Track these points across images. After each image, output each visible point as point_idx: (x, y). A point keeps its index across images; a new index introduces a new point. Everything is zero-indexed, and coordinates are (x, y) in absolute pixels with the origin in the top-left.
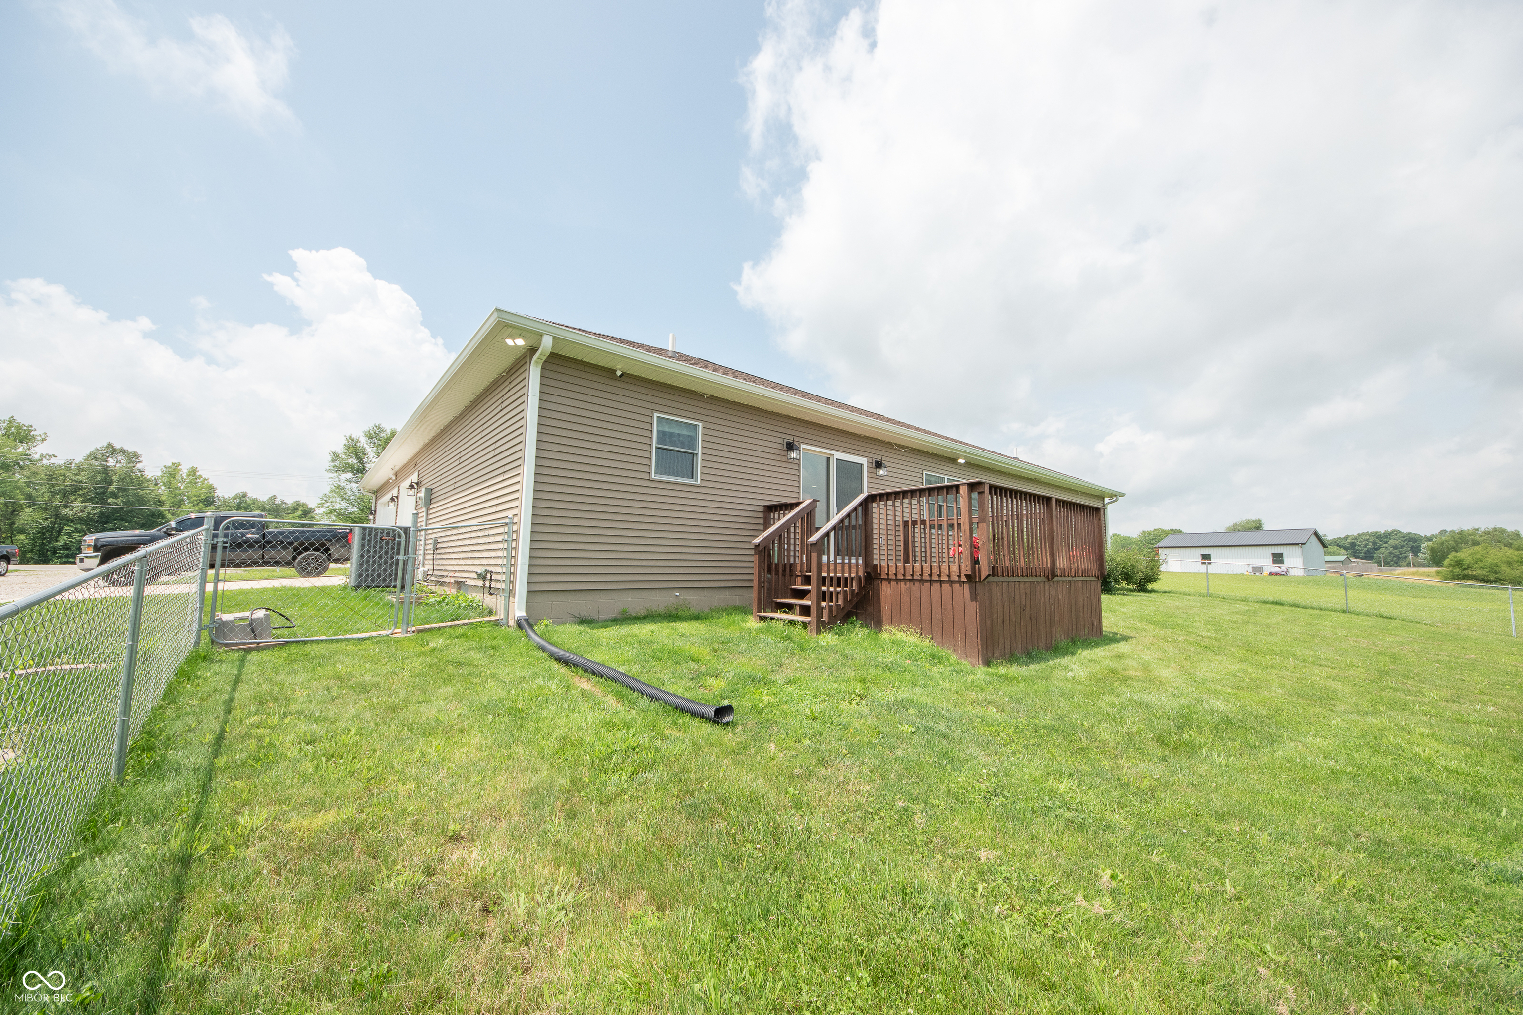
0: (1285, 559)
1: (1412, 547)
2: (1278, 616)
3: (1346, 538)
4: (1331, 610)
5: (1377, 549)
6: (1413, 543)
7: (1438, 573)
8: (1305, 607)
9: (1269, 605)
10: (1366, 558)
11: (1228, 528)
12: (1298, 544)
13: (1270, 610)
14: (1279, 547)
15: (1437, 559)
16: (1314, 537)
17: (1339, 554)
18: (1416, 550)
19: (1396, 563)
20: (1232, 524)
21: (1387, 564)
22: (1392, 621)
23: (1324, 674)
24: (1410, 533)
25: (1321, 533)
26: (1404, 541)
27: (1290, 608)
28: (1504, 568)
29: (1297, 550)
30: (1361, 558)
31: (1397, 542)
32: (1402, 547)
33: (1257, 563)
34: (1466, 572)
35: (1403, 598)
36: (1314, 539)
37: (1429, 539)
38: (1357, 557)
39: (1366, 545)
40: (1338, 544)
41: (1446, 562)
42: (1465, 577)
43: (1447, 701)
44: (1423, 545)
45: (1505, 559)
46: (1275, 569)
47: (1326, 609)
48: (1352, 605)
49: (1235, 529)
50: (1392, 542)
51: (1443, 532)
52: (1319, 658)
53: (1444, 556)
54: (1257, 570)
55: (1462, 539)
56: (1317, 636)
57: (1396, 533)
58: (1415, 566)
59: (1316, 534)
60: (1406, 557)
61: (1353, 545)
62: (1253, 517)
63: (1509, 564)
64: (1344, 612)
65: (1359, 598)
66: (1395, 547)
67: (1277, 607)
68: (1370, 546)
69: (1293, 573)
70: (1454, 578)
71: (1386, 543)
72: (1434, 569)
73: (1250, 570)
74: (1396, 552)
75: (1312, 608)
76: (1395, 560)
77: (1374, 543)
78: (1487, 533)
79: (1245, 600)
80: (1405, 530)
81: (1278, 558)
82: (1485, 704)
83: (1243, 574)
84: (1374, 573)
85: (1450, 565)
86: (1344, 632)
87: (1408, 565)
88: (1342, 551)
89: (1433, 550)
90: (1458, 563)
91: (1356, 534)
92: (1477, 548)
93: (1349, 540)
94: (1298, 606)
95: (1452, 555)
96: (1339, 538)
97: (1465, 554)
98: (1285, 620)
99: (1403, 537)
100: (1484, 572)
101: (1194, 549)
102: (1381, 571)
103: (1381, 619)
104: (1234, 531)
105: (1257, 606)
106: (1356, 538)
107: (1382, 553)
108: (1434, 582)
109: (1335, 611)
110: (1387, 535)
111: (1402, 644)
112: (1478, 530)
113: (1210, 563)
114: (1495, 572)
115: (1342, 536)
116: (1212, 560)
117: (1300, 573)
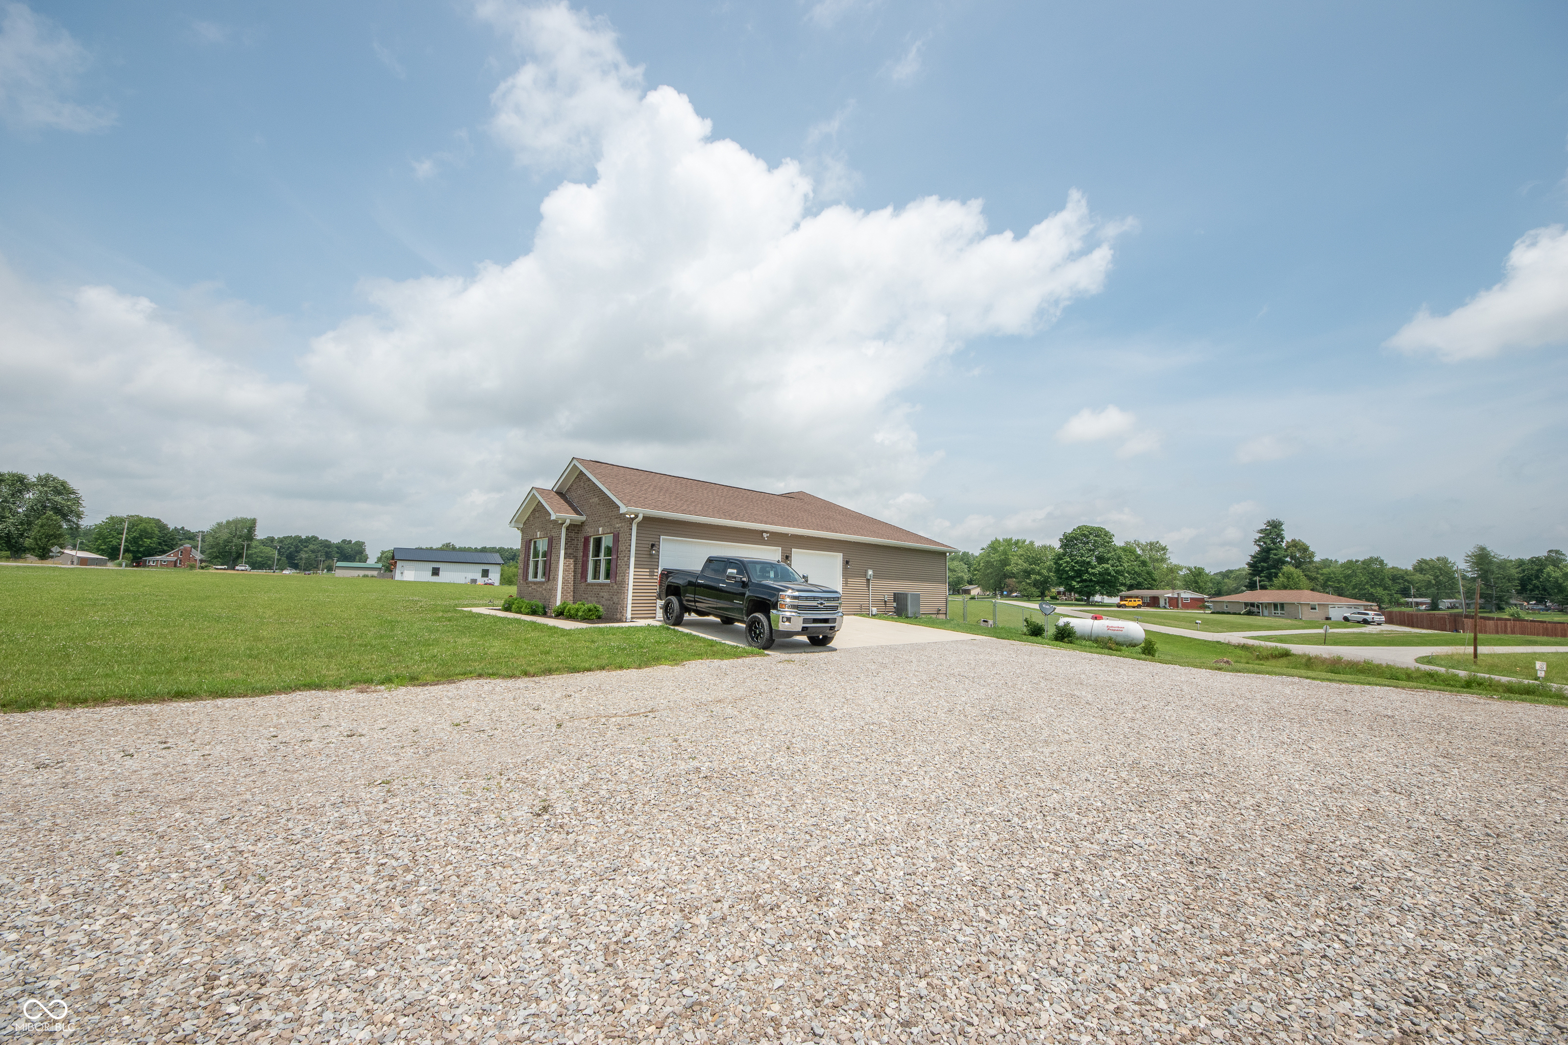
0: (490, 574)
5: (298, 553)
12: (500, 564)
14: (487, 565)
29: (498, 568)
32: (319, 551)
50: (311, 546)
66: (313, 551)
71: (305, 547)
77: (297, 547)
81: (485, 573)
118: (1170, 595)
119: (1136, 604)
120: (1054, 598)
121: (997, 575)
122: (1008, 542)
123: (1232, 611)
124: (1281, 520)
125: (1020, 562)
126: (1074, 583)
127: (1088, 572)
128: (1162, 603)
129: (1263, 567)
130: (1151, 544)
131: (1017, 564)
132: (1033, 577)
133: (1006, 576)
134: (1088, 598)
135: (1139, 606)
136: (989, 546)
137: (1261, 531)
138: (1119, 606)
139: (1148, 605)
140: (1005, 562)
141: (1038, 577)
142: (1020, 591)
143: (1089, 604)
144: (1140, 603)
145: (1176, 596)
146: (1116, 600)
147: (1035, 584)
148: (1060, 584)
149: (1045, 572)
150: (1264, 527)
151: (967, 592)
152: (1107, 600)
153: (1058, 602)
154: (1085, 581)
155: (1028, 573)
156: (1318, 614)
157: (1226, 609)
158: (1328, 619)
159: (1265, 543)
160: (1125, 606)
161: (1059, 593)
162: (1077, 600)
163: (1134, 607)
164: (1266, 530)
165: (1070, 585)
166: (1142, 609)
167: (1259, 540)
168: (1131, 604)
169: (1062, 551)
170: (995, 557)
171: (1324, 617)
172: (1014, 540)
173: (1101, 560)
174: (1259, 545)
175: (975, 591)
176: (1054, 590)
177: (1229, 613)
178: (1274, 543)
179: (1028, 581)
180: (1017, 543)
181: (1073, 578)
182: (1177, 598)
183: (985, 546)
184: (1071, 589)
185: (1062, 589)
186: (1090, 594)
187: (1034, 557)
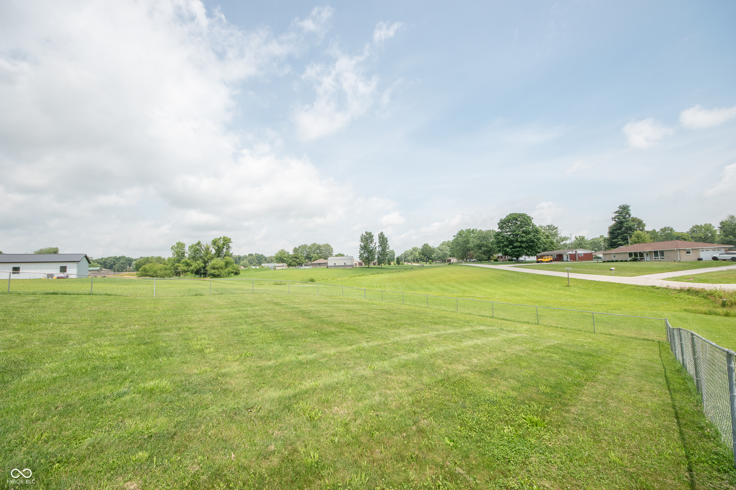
0: (67, 270)
1: (129, 264)
2: (53, 299)
3: (102, 259)
4: (83, 294)
5: (115, 264)
6: (129, 261)
7: (137, 274)
8: (70, 294)
9: (49, 295)
10: (109, 268)
11: (36, 252)
12: (76, 262)
13: (48, 298)
14: (65, 263)
15: (137, 268)
16: (85, 258)
17: (97, 267)
18: (130, 265)
19: (122, 270)
20: (39, 249)
21: (118, 271)
22: (110, 296)
23: (68, 327)
24: (129, 258)
25: (88, 256)
26: (126, 261)
27: (62, 295)
28: (159, 272)
29: (75, 265)
30: (107, 269)
31: (123, 261)
33: (51, 272)
34: (146, 273)
35: (120, 285)
36: (85, 259)
37: (136, 260)
38: (106, 268)
39: (111, 262)
40: (98, 262)
41: (141, 269)
42: (146, 275)
43: (121, 328)
44: (133, 263)
45: (159, 268)
46: (62, 275)
47: (81, 294)
48: (95, 291)
49: (41, 252)
51: (141, 258)
52: (68, 320)
53: (140, 267)
54: (50, 276)
55: (147, 260)
56: (71, 308)
57: (123, 257)
58: (129, 271)
59: (86, 257)
60: (126, 268)
61: (105, 262)
62: (54, 246)
63: (161, 270)
64: (90, 294)
65: (98, 287)
66: (122, 264)
67: (53, 296)
68: (112, 263)
69: (70, 276)
70: (143, 276)
72: (135, 273)
73: (46, 276)
74: (122, 266)
75: (74, 294)
76: (122, 269)
78: (156, 258)
79: (34, 294)
80: (127, 256)
81: (63, 269)
82: (135, 325)
83: (40, 279)
84: (111, 275)
85: (141, 271)
86: (86, 304)
87: (127, 271)
88: (99, 265)
89: (136, 264)
90: (145, 270)
91: (106, 257)
92: (151, 264)
93: (103, 260)
94: (66, 294)
95: (143, 266)
96: (99, 259)
97: (147, 266)
98: (55, 303)
99: (126, 259)
100: (152, 273)
101: (8, 264)
102: (114, 274)
103: (106, 296)
104: (40, 253)
105: (41, 296)
106: (106, 259)
107: (116, 267)
108: (135, 278)
109: (85, 294)
110: (120, 258)
111: (111, 306)
112: (153, 257)
113: (19, 273)
114: (156, 273)
115: (100, 258)
116: (21, 271)
117: (75, 277)
118: (570, 253)
119: (549, 260)
120: (496, 260)
121: (463, 250)
122: (469, 231)
123: (619, 260)
124: (628, 204)
125: (475, 240)
126: (508, 250)
127: (517, 241)
128: (565, 258)
129: (619, 233)
130: (548, 226)
131: (473, 242)
132: (483, 248)
133: (468, 250)
134: (517, 258)
135: (551, 261)
136: (458, 234)
137: (616, 212)
138: (538, 262)
139: (555, 260)
140: (467, 242)
141: (486, 249)
142: (476, 257)
143: (518, 262)
144: (551, 259)
145: (574, 253)
146: (534, 258)
147: (485, 253)
148: (499, 251)
149: (490, 245)
150: (617, 209)
151: (449, 261)
152: (528, 259)
153: (498, 262)
154: (516, 247)
155: (479, 247)
156: (693, 257)
157: (614, 259)
158: (700, 259)
159: (619, 219)
160: (542, 262)
161: (498, 257)
162: (509, 260)
163: (547, 262)
164: (619, 211)
165: (505, 251)
166: (553, 263)
167: (615, 218)
168: (545, 260)
169: (499, 230)
170: (460, 239)
171: (696, 259)
172: (472, 229)
173: (526, 233)
174: (615, 221)
175: (454, 260)
176: (496, 256)
177: (617, 261)
178: (624, 218)
179: (480, 251)
180: (473, 231)
181: (507, 246)
182: (575, 254)
183: (455, 234)
184: (506, 254)
185: (500, 255)
186: (518, 256)
187: (483, 236)
